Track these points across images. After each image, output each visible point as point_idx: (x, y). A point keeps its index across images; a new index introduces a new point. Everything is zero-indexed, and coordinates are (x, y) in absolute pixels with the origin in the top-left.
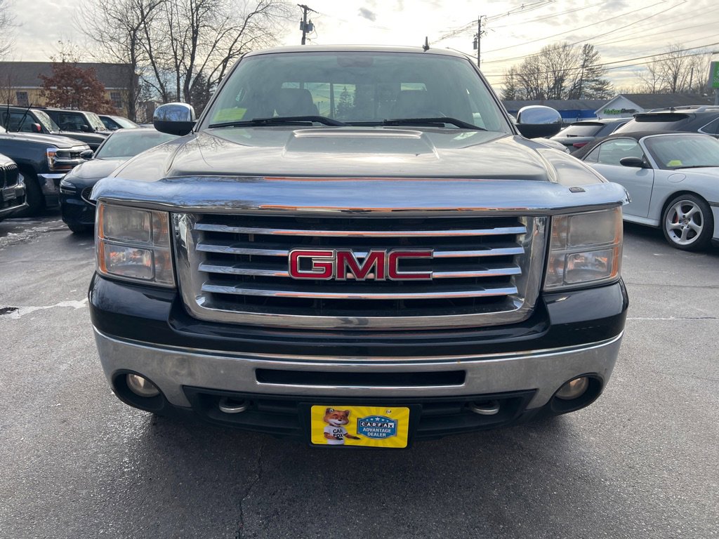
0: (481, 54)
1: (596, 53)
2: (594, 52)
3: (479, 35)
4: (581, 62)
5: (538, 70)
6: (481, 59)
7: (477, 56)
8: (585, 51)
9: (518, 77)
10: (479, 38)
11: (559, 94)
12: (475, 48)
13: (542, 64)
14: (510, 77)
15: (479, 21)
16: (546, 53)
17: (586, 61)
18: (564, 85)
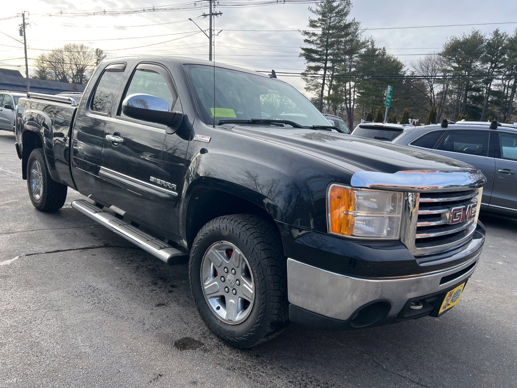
0: (26, 41)
1: (105, 56)
2: (103, 55)
3: (24, 25)
4: (95, 60)
5: (63, 60)
6: (27, 45)
7: (23, 42)
8: (97, 52)
9: (48, 63)
10: (24, 28)
11: (81, 81)
12: (21, 35)
13: (66, 56)
14: (41, 61)
15: (23, 15)
16: (68, 49)
17: (98, 60)
18: (84, 74)
